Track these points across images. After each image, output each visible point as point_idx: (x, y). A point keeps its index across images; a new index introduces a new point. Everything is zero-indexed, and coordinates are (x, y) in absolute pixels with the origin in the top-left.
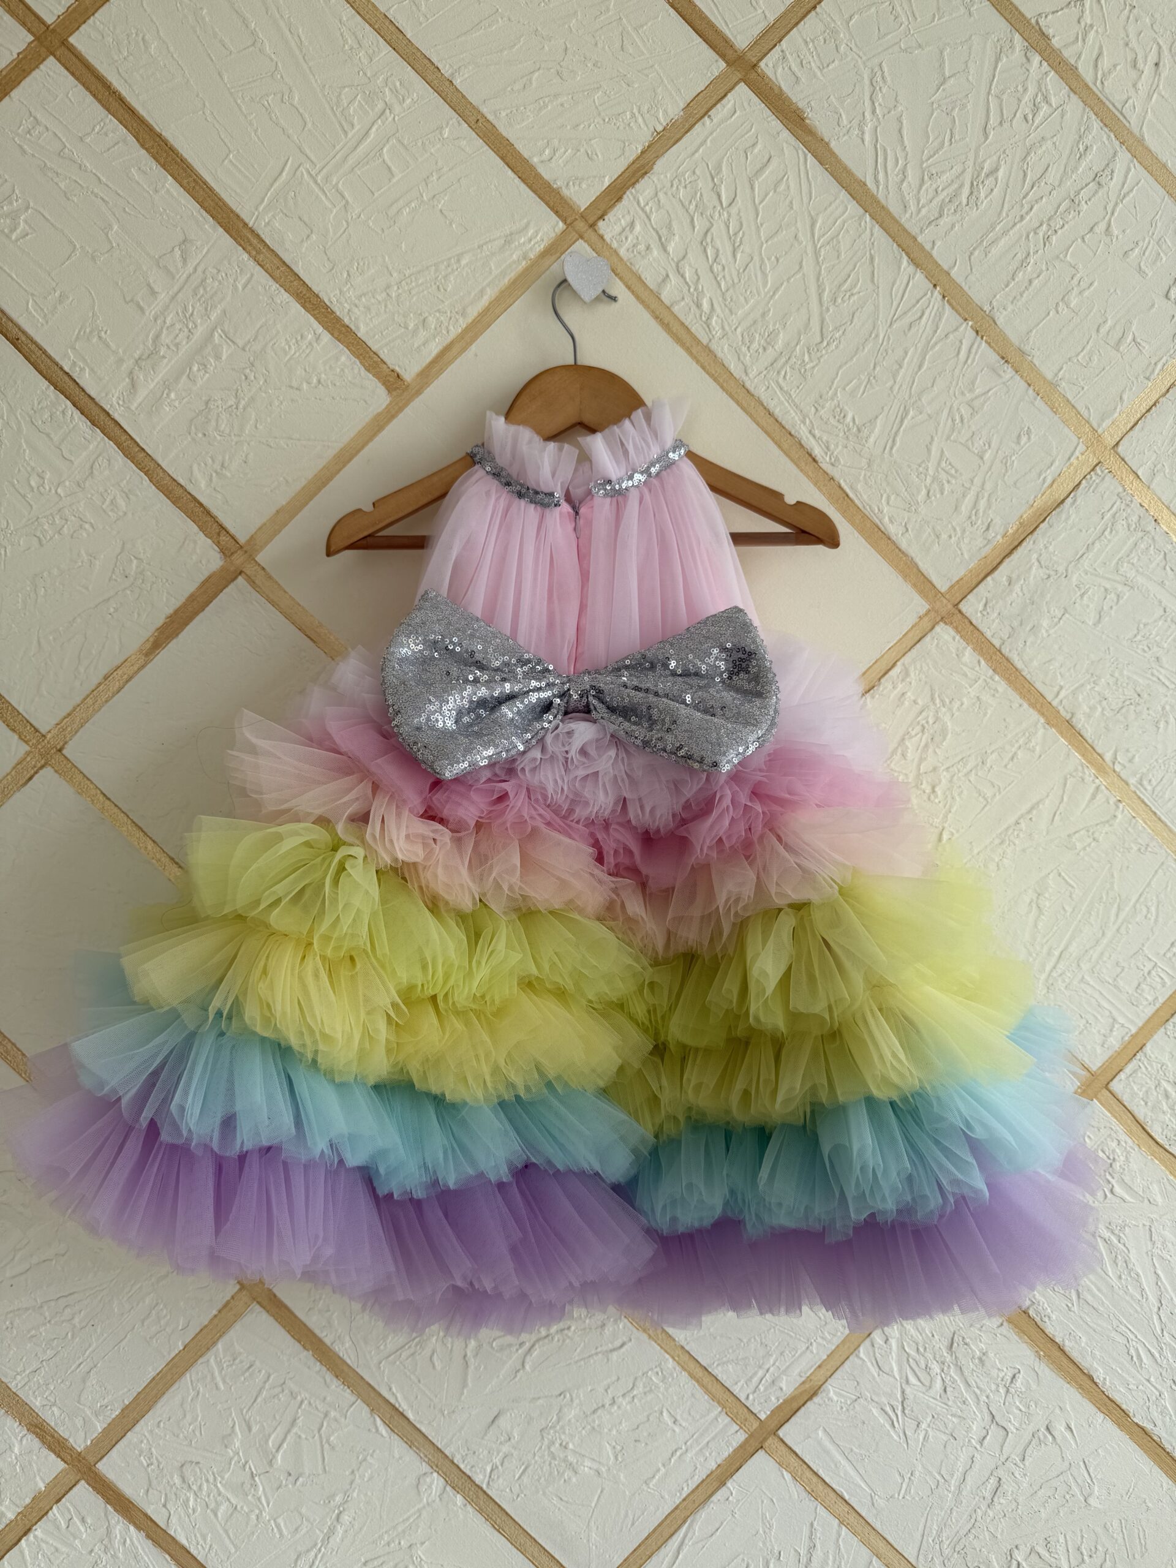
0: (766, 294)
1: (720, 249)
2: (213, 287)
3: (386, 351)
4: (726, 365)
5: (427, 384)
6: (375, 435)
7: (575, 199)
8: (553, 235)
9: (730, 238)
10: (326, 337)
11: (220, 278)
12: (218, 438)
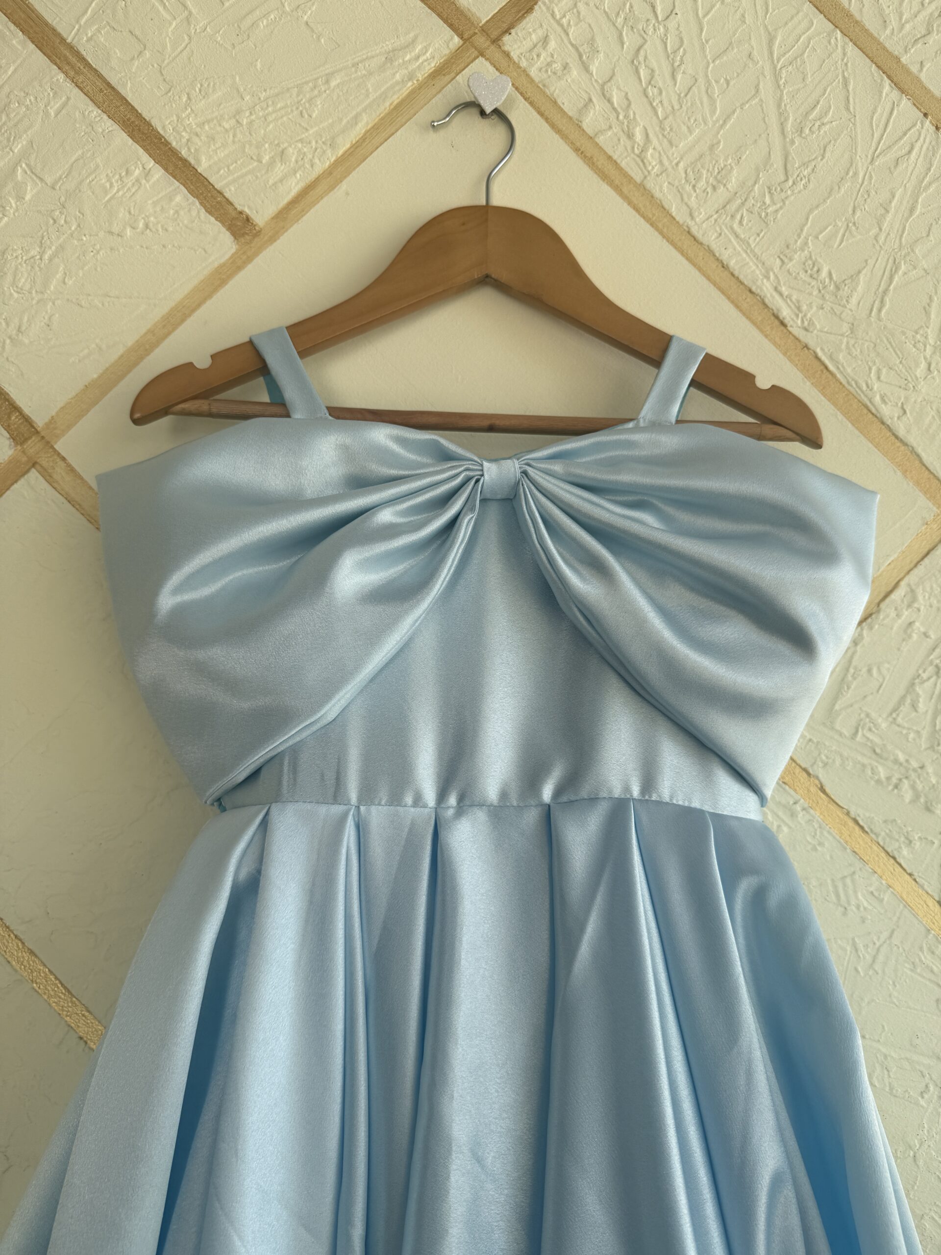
0: (715, 123)
1: (656, 68)
2: (18, 114)
3: (233, 189)
4: (666, 206)
5: (284, 229)
6: (216, 290)
7: (474, 10)
8: (446, 52)
9: (668, 57)
10: (158, 173)
11: (28, 102)
12: (16, 295)
